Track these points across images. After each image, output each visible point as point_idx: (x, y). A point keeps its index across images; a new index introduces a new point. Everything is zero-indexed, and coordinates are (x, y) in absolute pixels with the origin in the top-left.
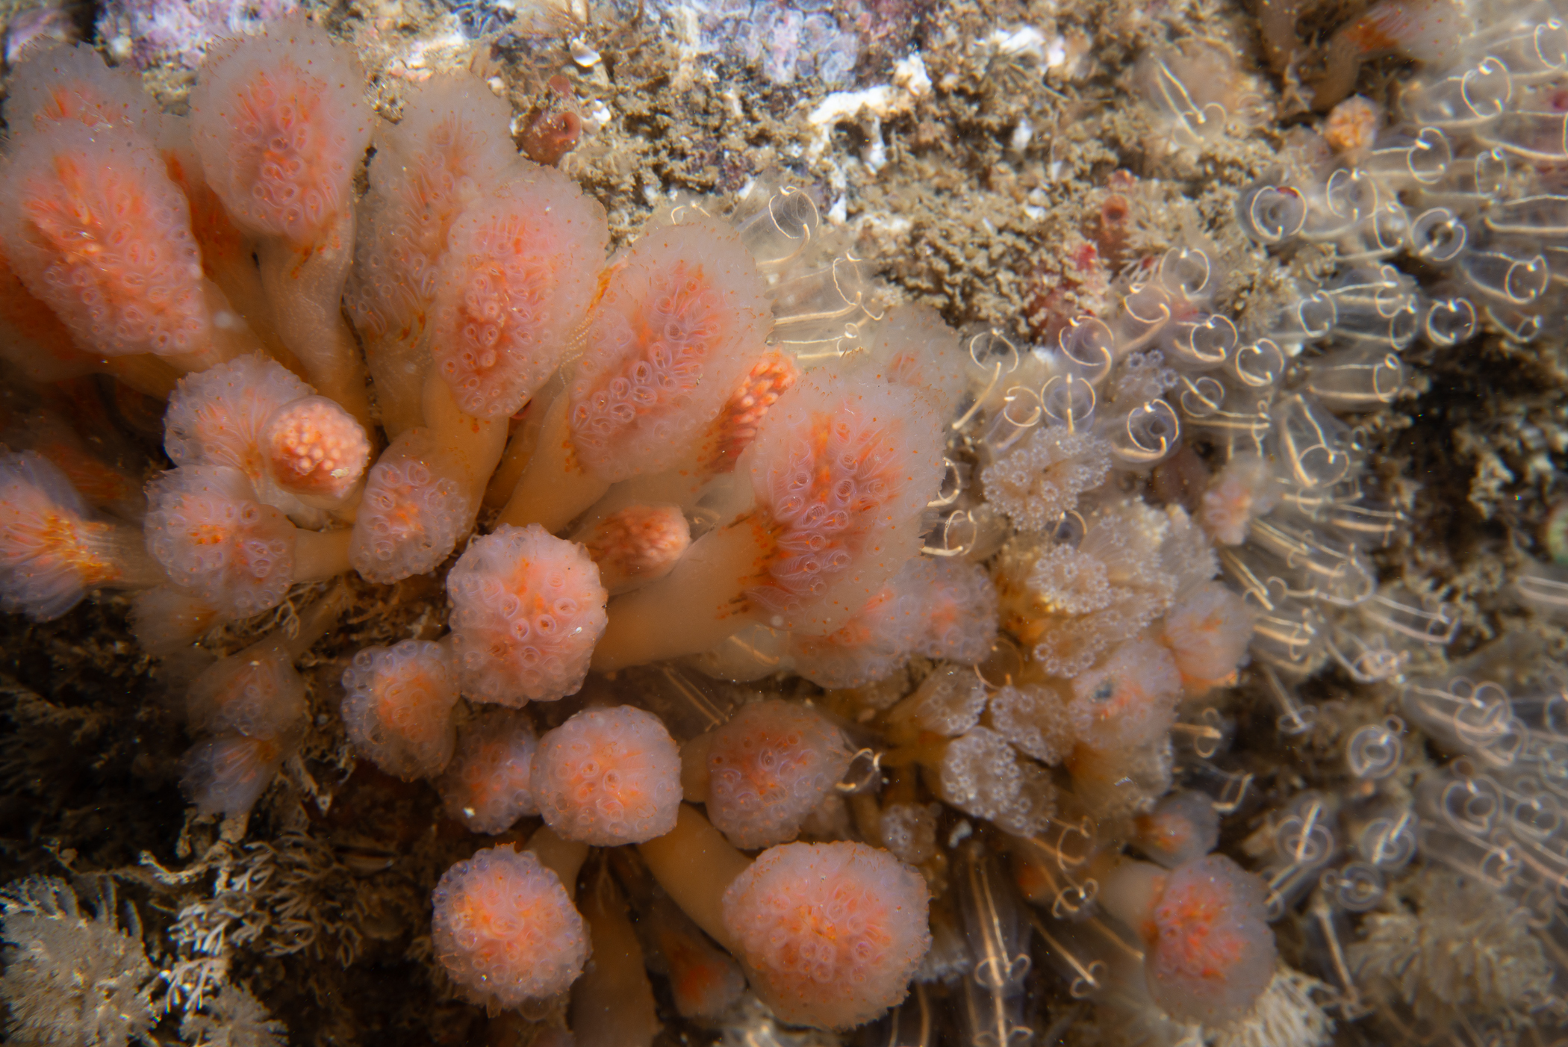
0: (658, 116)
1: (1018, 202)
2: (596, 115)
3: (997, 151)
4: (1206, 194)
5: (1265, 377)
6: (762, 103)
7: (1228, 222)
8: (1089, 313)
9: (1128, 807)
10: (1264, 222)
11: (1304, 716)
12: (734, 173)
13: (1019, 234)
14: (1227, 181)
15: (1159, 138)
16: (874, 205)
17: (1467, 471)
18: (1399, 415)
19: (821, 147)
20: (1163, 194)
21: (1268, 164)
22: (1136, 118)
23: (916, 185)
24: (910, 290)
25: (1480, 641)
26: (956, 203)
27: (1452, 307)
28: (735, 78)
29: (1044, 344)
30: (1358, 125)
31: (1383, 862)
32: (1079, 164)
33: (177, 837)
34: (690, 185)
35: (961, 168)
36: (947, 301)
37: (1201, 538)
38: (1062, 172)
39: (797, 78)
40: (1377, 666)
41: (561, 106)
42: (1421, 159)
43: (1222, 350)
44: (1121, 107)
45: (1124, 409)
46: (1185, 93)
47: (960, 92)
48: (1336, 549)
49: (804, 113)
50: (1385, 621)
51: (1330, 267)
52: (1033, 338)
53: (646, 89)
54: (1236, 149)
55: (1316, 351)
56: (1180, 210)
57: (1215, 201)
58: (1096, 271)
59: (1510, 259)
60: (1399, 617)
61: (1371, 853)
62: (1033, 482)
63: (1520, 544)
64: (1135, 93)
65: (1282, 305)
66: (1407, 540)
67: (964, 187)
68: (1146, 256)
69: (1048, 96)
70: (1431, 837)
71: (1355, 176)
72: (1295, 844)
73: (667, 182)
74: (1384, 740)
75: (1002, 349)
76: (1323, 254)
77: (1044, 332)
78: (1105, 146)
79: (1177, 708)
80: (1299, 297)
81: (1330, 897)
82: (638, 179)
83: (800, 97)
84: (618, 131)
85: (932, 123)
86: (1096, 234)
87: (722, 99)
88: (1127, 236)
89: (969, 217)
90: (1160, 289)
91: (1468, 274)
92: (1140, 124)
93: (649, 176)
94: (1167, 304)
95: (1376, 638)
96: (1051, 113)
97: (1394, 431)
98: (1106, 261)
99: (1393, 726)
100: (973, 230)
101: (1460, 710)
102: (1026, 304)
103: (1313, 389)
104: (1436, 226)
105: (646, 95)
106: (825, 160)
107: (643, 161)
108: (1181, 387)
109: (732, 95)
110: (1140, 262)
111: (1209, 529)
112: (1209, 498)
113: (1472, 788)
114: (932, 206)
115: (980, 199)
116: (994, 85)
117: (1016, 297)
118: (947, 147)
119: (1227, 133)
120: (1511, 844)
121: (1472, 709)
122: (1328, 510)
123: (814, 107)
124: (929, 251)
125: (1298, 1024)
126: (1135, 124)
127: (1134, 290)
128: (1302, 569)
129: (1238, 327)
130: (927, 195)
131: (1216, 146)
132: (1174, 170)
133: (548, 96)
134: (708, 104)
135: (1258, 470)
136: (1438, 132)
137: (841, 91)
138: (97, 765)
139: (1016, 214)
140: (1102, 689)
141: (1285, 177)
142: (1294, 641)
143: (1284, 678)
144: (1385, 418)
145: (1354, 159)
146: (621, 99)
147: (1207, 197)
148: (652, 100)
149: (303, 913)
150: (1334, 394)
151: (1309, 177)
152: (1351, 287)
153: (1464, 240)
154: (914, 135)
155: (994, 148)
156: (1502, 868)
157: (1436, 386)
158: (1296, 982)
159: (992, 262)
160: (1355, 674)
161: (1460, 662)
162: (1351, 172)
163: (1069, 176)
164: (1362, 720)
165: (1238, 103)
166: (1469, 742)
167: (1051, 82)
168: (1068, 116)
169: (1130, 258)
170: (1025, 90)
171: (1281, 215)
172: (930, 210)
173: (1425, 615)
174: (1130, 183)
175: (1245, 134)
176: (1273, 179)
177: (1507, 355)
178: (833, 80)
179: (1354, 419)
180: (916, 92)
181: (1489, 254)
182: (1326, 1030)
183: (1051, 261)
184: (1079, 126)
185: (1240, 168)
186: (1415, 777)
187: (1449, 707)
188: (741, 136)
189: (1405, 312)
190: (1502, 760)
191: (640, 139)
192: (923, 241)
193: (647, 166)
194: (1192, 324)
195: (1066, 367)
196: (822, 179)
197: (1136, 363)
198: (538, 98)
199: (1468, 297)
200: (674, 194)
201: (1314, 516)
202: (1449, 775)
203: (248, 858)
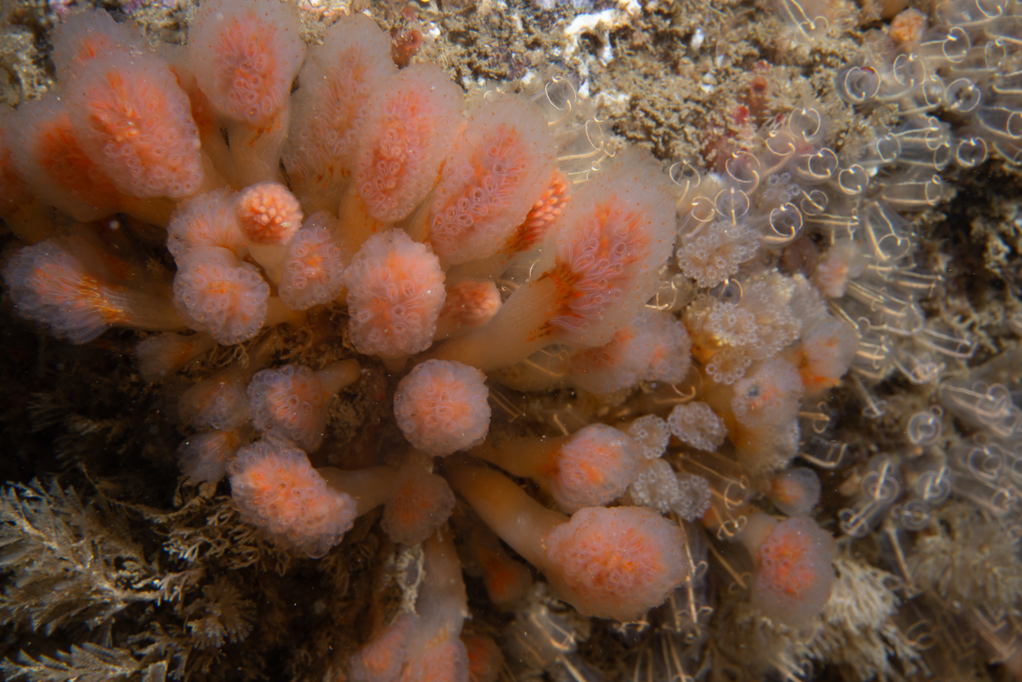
0: (470, 32)
1: (696, 82)
2: (431, 31)
3: (683, 50)
4: (815, 74)
5: (857, 189)
6: (535, 22)
7: (830, 91)
8: (745, 149)
9: (771, 466)
10: (853, 90)
11: (880, 407)
12: (519, 67)
13: (698, 102)
14: (829, 65)
15: (785, 39)
16: (607, 86)
17: (981, 248)
18: (938, 213)
19: (573, 49)
20: (789, 75)
21: (855, 53)
22: (770, 27)
23: (632, 72)
24: (629, 139)
25: (990, 355)
26: (657, 84)
27: (973, 143)
28: (518, 6)
29: (715, 171)
30: (912, 26)
31: (931, 498)
32: (735, 57)
33: (173, 495)
34: (491, 75)
35: (660, 61)
36: (653, 146)
37: (816, 294)
38: (724, 62)
39: (557, 5)
40: (925, 373)
41: (410, 26)
42: (952, 47)
43: (828, 170)
44: (760, 20)
45: (766, 211)
46: (802, 10)
47: (659, 12)
48: (901, 299)
49: (561, 28)
50: (929, 344)
51: (895, 119)
52: (709, 166)
53: (461, 14)
54: (834, 45)
55: (886, 172)
56: (800, 84)
57: (822, 78)
58: (747, 124)
59: (1009, 110)
60: (938, 342)
61: (923, 492)
62: (710, 257)
63: (1015, 294)
64: (769, 11)
65: (866, 143)
66: (943, 292)
67: (662, 73)
68: (778, 115)
69: (714, 14)
70: (959, 482)
71: (911, 58)
72: (874, 489)
73: (476, 73)
74: (931, 421)
75: (689, 173)
76: (891, 111)
77: (715, 164)
78: (751, 45)
79: (800, 401)
80: (876, 138)
81: (896, 521)
82: (459, 72)
83: (559, 18)
84: (445, 42)
85: (641, 33)
86: (747, 101)
87: (510, 20)
88: (767, 102)
89: (666, 92)
90: (789, 134)
91: (981, 122)
92: (772, 30)
93: (466, 70)
94: (793, 143)
95: (925, 355)
96: (716, 24)
97: (934, 223)
98: (754, 118)
99: (936, 412)
100: (669, 99)
101: (979, 402)
102: (703, 147)
103: (884, 197)
104: (961, 91)
105: (462, 19)
106: (576, 58)
107: (462, 61)
108: (801, 196)
109: (516, 17)
110: (775, 118)
111: (822, 289)
112: (821, 268)
113: (987, 452)
114: (643, 86)
115: (672, 81)
116: (680, 7)
117: (697, 143)
118: (651, 48)
119: (828, 35)
120: (1011, 486)
121: (987, 401)
122: (894, 275)
123: (568, 24)
124: (642, 114)
125: (878, 601)
126: (769, 30)
127: (772, 135)
128: (878, 312)
129: (839, 157)
130: (639, 79)
131: (821, 43)
132: (794, 59)
133: (401, 20)
134: (501, 23)
135: (851, 250)
136: (962, 30)
137: (584, 13)
138: (120, 452)
139: (696, 90)
140: (752, 390)
141: (866, 61)
142: (875, 357)
143: (866, 382)
144: (929, 215)
145: (909, 48)
146: (447, 21)
147: (817, 76)
148: (466, 22)
149: (252, 541)
150: (898, 201)
151: (881, 61)
152: (909, 132)
153: (979, 99)
154: (630, 40)
155: (681, 48)
156: (1005, 501)
157: (960, 194)
158: (875, 575)
159: (681, 121)
160: (912, 379)
161: (976, 369)
162: (908, 56)
163: (729, 64)
164: (914, 408)
165: (835, 16)
166: (984, 422)
167: (715, 4)
168: (726, 27)
169: (768, 116)
170: (700, 10)
171: (863, 85)
172: (641, 88)
173: (956, 340)
174: (767, 68)
175: (838, 35)
176: (858, 62)
177: (1007, 174)
178: (580, 6)
179: (909, 216)
180: (632, 13)
181: (995, 108)
182: (895, 605)
183: (719, 120)
184: (734, 33)
185: (837, 56)
186: (948, 444)
187: (971, 400)
188: (522, 43)
189: (943, 147)
190: (1005, 433)
191: (459, 47)
192: (638, 108)
193: (464, 64)
194: (808, 155)
195: (730, 183)
196: (573, 70)
197: (774, 181)
198: (395, 21)
199: (982, 136)
200: (482, 81)
201: (885, 278)
202: (972, 443)
203: (217, 506)
